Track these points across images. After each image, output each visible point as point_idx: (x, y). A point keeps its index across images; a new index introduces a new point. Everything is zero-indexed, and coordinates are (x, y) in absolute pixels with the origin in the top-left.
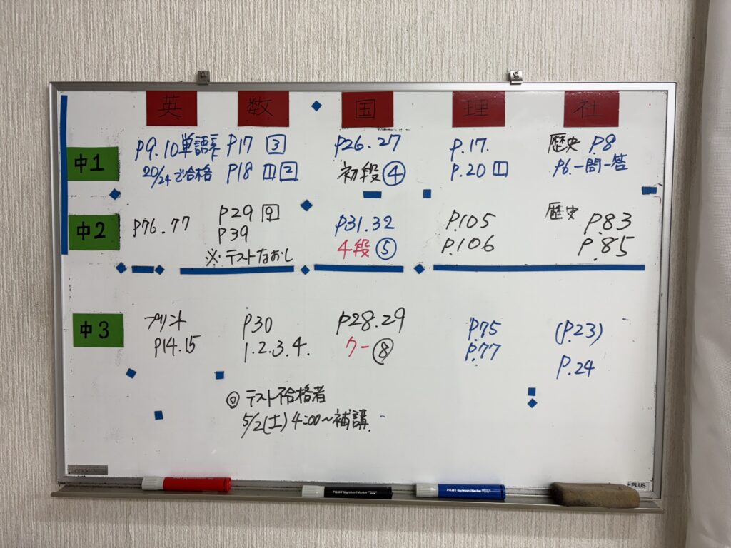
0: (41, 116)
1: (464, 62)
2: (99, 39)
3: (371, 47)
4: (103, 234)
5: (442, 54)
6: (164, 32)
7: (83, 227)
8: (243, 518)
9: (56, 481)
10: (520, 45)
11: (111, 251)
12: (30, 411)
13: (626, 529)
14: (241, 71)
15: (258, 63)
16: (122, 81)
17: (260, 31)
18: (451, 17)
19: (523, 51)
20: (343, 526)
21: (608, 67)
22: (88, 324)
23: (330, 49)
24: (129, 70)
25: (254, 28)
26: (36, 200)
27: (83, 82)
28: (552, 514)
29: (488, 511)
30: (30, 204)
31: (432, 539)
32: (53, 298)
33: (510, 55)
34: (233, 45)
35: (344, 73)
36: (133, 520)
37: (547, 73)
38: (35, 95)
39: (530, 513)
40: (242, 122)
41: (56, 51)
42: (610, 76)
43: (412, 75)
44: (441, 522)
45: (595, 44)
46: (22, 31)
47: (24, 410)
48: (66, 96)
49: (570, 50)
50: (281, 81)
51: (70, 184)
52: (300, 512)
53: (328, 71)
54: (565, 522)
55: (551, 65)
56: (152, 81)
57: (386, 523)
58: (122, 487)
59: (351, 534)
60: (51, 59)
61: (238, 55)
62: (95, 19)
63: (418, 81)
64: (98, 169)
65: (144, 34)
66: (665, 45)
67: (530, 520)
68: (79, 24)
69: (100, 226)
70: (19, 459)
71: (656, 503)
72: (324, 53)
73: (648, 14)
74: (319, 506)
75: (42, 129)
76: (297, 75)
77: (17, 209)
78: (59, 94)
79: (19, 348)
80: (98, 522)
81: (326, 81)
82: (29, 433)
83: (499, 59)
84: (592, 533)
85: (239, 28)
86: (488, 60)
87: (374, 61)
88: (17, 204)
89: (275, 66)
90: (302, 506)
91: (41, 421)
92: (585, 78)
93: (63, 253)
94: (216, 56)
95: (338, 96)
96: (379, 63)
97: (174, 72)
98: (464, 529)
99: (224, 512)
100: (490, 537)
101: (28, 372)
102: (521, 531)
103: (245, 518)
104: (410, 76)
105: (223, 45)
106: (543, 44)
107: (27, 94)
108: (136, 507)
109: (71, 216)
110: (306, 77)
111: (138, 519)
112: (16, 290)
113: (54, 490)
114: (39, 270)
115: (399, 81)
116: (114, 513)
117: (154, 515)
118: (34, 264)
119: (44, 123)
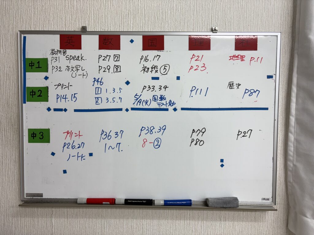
0: (15, 45)
1: (193, 23)
2: (39, 13)
3: (154, 16)
4: (41, 95)
5: (184, 20)
6: (67, 10)
7: (33, 92)
9: (21, 199)
10: (217, 16)
11: (45, 102)
12: (9, 170)
13: (262, 218)
14: (100, 26)
15: (107, 23)
16: (49, 30)
17: (108, 10)
18: (188, 4)
19: (218, 19)
20: (142, 218)
21: (253, 26)
22: (34, 133)
23: (137, 17)
24: (53, 26)
25: (106, 8)
26: (12, 81)
27: (33, 31)
28: (231, 212)
30: (10, 82)
31: (181, 223)
32: (19, 122)
33: (213, 20)
34: (97, 16)
35: (144, 27)
37: (228, 28)
38: (12, 36)
39: (221, 212)
40: (101, 48)
41: (21, 18)
42: (254, 29)
43: (172, 29)
44: (184, 216)
45: (247, 16)
46: (7, 9)
47: (7, 170)
48: (26, 37)
49: (237, 19)
50: (117, 31)
51: (27, 73)
52: (125, 212)
53: (137, 26)
54: (236, 215)
55: (229, 25)
56: (62, 30)
57: (161, 216)
58: (49, 202)
59: (147, 222)
60: (19, 21)
61: (99, 21)
62: (38, 5)
63: (174, 31)
64: (39, 67)
65: (59, 11)
66: (276, 17)
68: (31, 6)
69: (40, 91)
70: (5, 191)
71: (274, 207)
72: (135, 19)
73: (269, 4)
74: (133, 210)
75: (15, 51)
76: (124, 28)
77: (4, 84)
78: (23, 36)
79: (5, 144)
80: (39, 218)
81: (136, 31)
82: (9, 180)
83: (208, 22)
84: (247, 219)
85: (99, 8)
86: (204, 24)
87: (156, 23)
88: (4, 82)
89: (114, 25)
90: (126, 210)
91: (14, 174)
92: (243, 30)
93: (24, 103)
94: (89, 20)
95: (141, 36)
96: (158, 23)
97: (72, 27)
98: (194, 219)
99: (93, 212)
100: (205, 222)
101: (9, 154)
102: (218, 219)
103: (101, 215)
104: (171, 29)
105: (93, 15)
106: (226, 16)
107: (9, 36)
108: (55, 211)
109: (27, 87)
110: (127, 29)
111: (56, 216)
112: (4, 119)
113: (20, 204)
114: (14, 110)
115: (166, 31)
116: (46, 214)
117: (63, 214)
118: (11, 108)
119: (16, 48)
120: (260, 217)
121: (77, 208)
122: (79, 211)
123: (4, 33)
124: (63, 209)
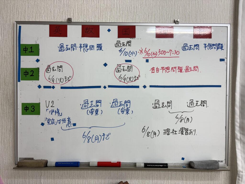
0: (11, 33)
1: (159, 16)
2: (33, 7)
3: (127, 10)
4: (33, 75)
5: (152, 14)
6: (56, 5)
8: (82, 176)
9: (15, 163)
10: (178, 11)
11: (36, 81)
12: (5, 138)
13: (216, 177)
14: (83, 18)
15: (89, 15)
16: (41, 21)
17: (89, 4)
18: (155, 1)
19: (179, 13)
21: (208, 18)
22: (27, 107)
23: (114, 11)
24: (43, 17)
25: (87, 4)
26: (9, 63)
27: (27, 21)
28: (191, 172)
29: (169, 172)
30: (7, 64)
31: (149, 182)
32: (14, 98)
33: (175, 14)
34: (80, 9)
35: (119, 19)
36: (42, 178)
37: (188, 20)
38: (10, 26)
39: (183, 172)
40: (83, 36)
41: (17, 11)
42: (208, 21)
44: (153, 176)
45: (203, 11)
46: (5, 3)
47: (3, 138)
48: (21, 26)
49: (195, 12)
50: (97, 22)
51: (21, 56)
52: (103, 174)
53: (113, 18)
54: (195, 175)
55: (189, 18)
56: (51, 21)
57: (133, 177)
60: (15, 13)
61: (82, 14)
63: (144, 22)
64: (32, 52)
65: (49, 5)
66: (226, 12)
67: (183, 175)
68: (26, 1)
69: (32, 72)
70: (1, 156)
71: (226, 167)
72: (112, 12)
73: (221, 1)
74: (110, 171)
75: (12, 38)
76: (102, 20)
77: (2, 66)
78: (18, 25)
79: (2, 116)
80: (30, 179)
81: (112, 22)
82: (5, 147)
83: (171, 15)
84: (205, 179)
85: (82, 3)
86: (168, 17)
87: (129, 15)
88: (2, 64)
89: (95, 17)
90: (103, 171)
91: (9, 142)
92: (200, 22)
93: (18, 82)
94: (74, 13)
95: (117, 26)
96: (130, 16)
97: (59, 18)
98: (161, 178)
99: (75, 174)
100: (169, 181)
101: (5, 124)
102: (180, 179)
103: (83, 176)
104: (141, 21)
105: (77, 9)
106: (186, 10)
107: (7, 25)
108: (44, 173)
109: (22, 68)
110: (105, 21)
111: (44, 177)
112: (1, 95)
113: (14, 167)
114: (10, 88)
115: (137, 22)
116: (36, 175)
117: (50, 176)
118: (8, 86)
119: (12, 36)
120: (215, 176)
121: (62, 170)
122: (64, 173)
123: (2, 23)
124: (50, 171)
